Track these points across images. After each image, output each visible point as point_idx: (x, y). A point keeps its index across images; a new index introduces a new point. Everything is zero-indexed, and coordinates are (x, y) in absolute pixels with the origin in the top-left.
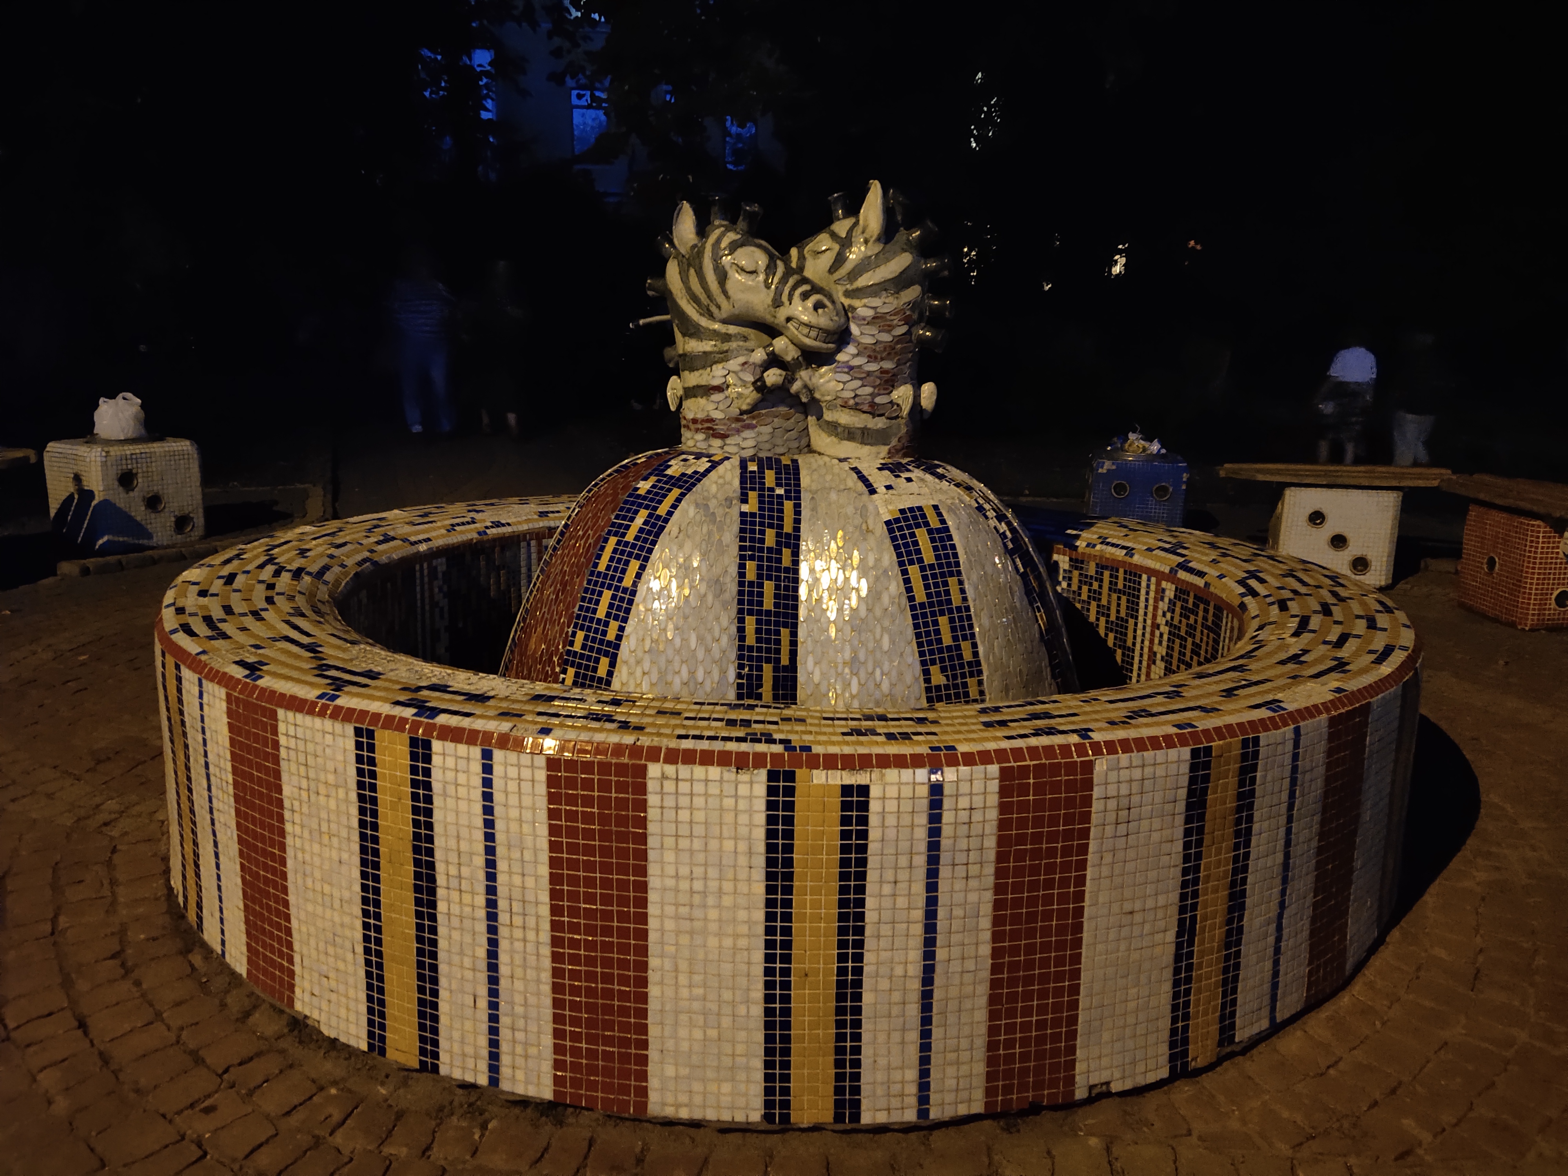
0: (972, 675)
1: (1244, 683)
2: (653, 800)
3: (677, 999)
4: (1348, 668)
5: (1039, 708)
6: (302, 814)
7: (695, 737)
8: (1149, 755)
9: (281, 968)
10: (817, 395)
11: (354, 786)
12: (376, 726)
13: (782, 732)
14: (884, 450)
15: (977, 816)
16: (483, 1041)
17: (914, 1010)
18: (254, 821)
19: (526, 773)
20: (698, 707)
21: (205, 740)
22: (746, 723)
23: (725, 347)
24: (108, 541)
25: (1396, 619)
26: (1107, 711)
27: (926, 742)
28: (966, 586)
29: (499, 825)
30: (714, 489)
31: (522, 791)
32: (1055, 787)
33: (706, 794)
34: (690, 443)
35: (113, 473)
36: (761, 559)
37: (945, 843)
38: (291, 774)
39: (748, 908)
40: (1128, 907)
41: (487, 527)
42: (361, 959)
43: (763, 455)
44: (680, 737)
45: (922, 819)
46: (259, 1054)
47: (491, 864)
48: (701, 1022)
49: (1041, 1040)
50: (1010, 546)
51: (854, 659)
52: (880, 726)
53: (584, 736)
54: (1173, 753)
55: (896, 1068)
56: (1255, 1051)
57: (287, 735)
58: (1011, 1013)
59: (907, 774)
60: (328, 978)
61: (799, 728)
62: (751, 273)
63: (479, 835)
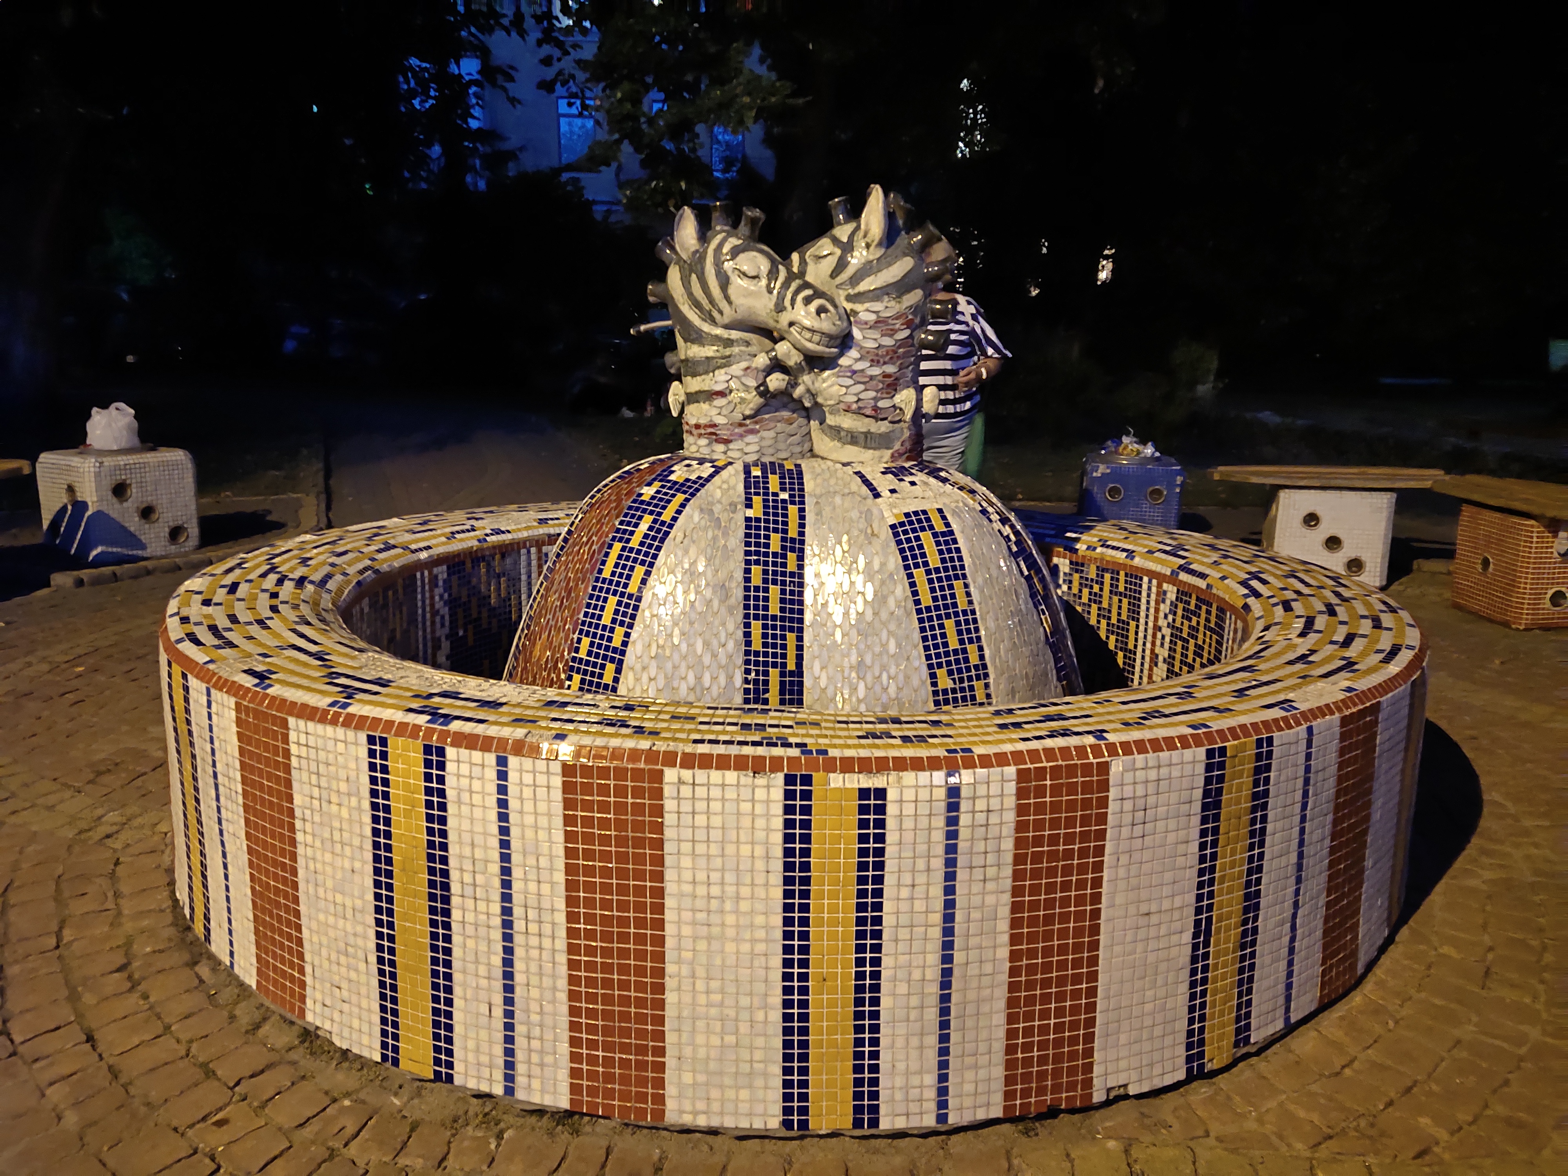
0: (978, 678)
1: (1254, 683)
2: (669, 805)
3: (694, 1004)
4: (1356, 667)
5: (1052, 710)
6: (313, 823)
7: (711, 742)
8: (1164, 755)
9: (292, 979)
10: (820, 400)
11: (366, 794)
12: (389, 733)
13: (797, 735)
14: (888, 453)
15: (994, 819)
16: (499, 1050)
17: (932, 1014)
18: (264, 830)
19: (542, 779)
20: (711, 712)
21: (213, 750)
22: (761, 727)
23: (727, 352)
24: (102, 553)
25: (1401, 619)
26: (1121, 712)
27: (941, 745)
28: (972, 589)
29: (514, 832)
30: (718, 493)
31: (538, 798)
32: (1072, 789)
33: (723, 799)
34: (693, 448)
35: (108, 483)
36: (766, 563)
37: (962, 845)
38: (301, 782)
39: (765, 913)
40: (1144, 908)
41: (487, 535)
42: (374, 967)
43: (766, 460)
44: (696, 741)
45: (940, 822)
46: (270, 1066)
47: (506, 871)
48: (718, 1029)
49: (1058, 1043)
50: (1015, 549)
51: (861, 663)
52: (895, 729)
53: (600, 742)
54: (1188, 754)
55: (915, 1073)
56: (1269, 1052)
57: (298, 744)
58: (1029, 1017)
59: (924, 777)
60: (339, 988)
61: (815, 731)
62: (754, 277)
63: (494, 842)
